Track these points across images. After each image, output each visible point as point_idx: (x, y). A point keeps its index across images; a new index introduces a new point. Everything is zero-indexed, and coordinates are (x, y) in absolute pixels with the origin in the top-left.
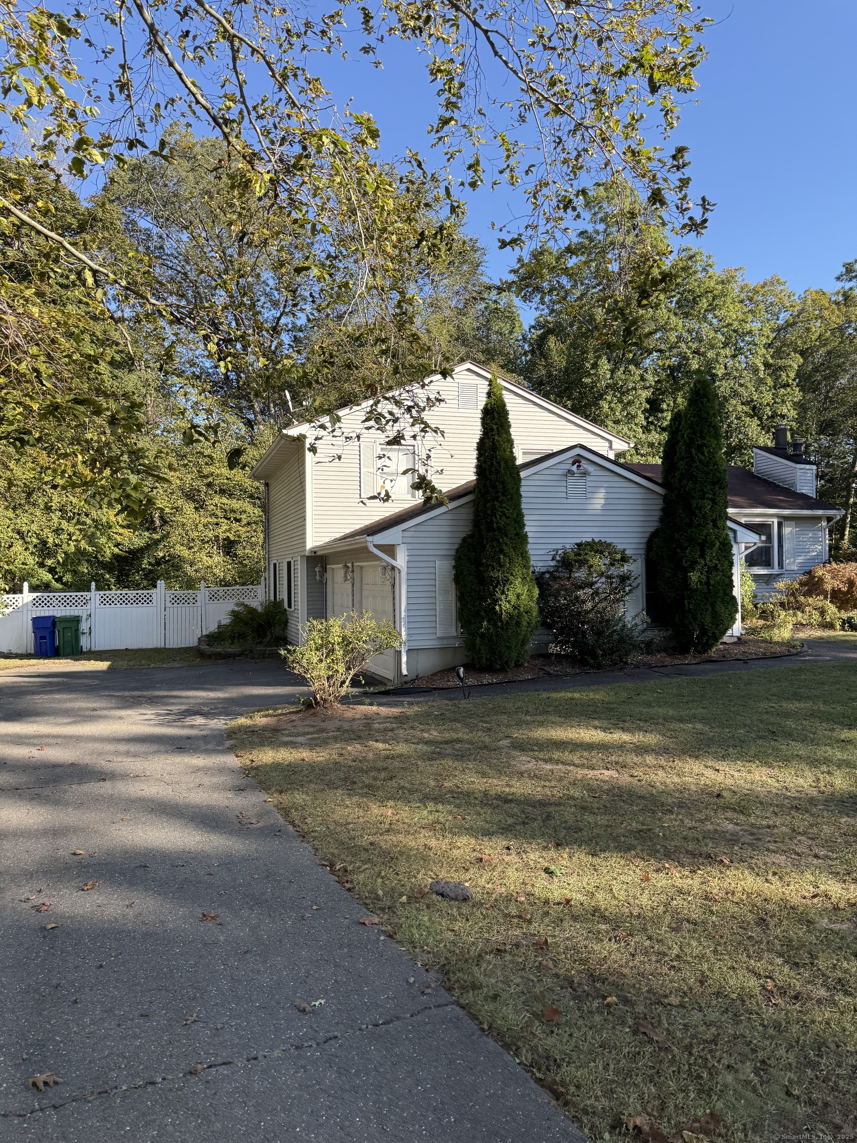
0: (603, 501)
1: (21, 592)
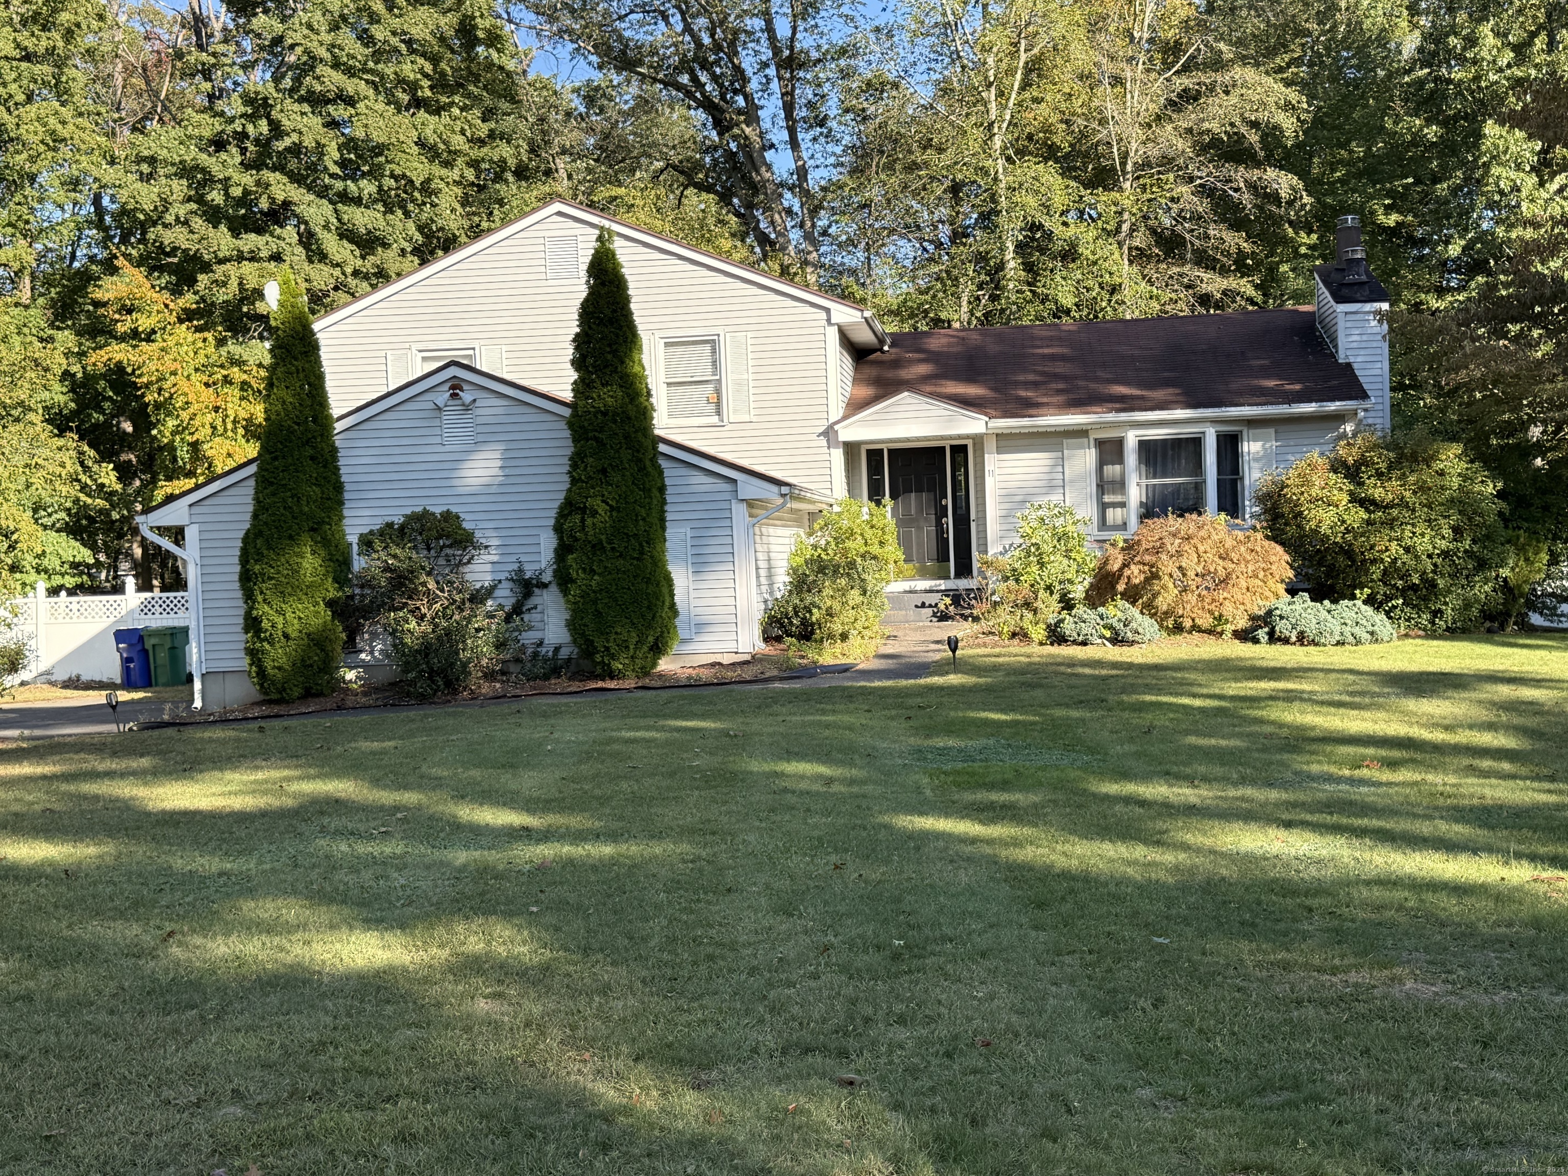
1: (123, 591)
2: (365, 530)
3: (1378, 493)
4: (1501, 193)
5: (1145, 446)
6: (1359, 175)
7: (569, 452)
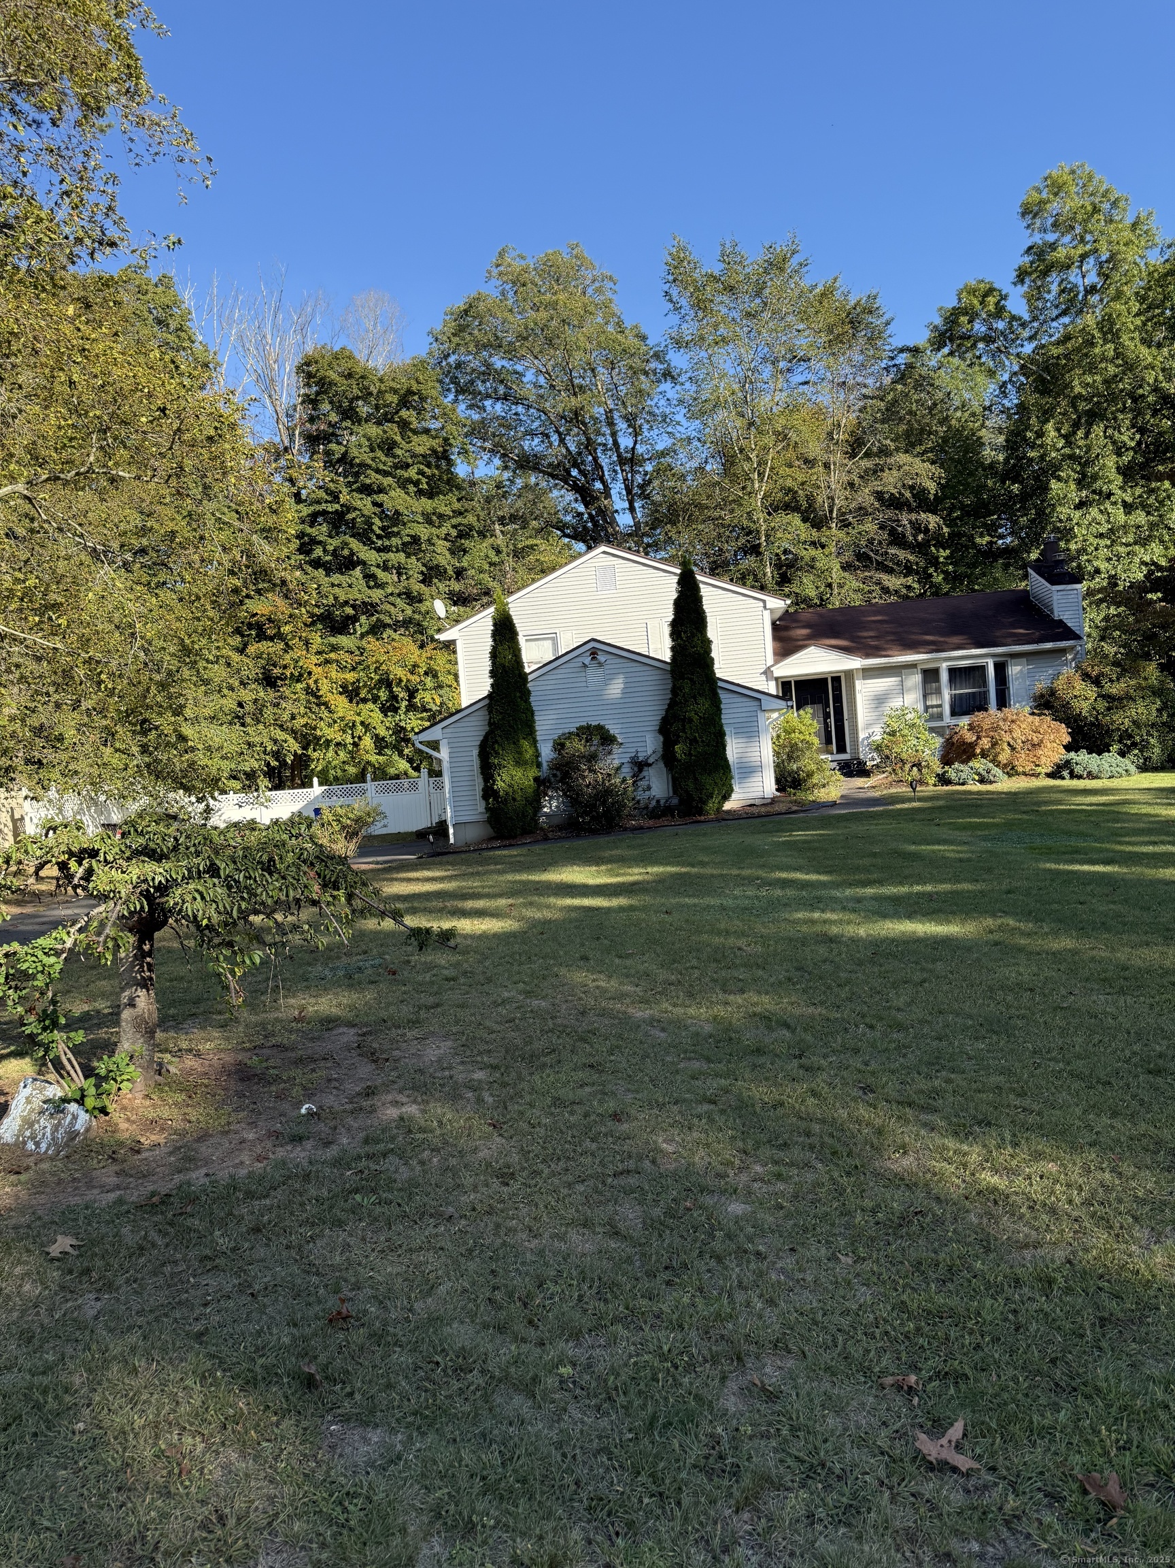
0: (622, 686)
1: (311, 786)
2: (556, 737)
3: (1114, 691)
4: (1061, 521)
5: (953, 672)
6: (968, 514)
7: (670, 686)
